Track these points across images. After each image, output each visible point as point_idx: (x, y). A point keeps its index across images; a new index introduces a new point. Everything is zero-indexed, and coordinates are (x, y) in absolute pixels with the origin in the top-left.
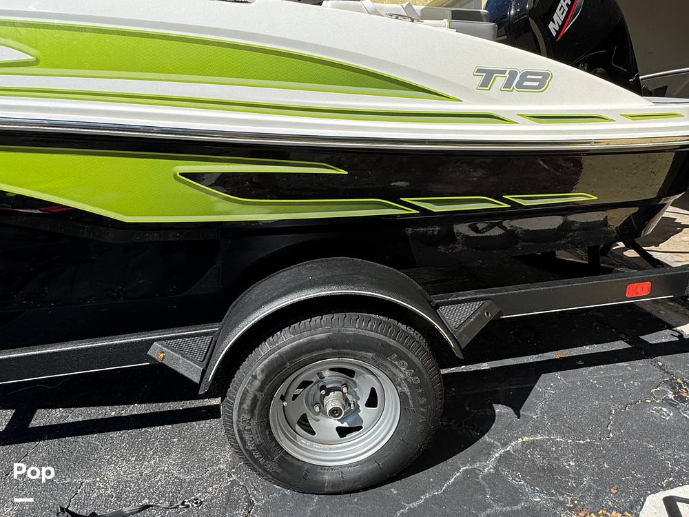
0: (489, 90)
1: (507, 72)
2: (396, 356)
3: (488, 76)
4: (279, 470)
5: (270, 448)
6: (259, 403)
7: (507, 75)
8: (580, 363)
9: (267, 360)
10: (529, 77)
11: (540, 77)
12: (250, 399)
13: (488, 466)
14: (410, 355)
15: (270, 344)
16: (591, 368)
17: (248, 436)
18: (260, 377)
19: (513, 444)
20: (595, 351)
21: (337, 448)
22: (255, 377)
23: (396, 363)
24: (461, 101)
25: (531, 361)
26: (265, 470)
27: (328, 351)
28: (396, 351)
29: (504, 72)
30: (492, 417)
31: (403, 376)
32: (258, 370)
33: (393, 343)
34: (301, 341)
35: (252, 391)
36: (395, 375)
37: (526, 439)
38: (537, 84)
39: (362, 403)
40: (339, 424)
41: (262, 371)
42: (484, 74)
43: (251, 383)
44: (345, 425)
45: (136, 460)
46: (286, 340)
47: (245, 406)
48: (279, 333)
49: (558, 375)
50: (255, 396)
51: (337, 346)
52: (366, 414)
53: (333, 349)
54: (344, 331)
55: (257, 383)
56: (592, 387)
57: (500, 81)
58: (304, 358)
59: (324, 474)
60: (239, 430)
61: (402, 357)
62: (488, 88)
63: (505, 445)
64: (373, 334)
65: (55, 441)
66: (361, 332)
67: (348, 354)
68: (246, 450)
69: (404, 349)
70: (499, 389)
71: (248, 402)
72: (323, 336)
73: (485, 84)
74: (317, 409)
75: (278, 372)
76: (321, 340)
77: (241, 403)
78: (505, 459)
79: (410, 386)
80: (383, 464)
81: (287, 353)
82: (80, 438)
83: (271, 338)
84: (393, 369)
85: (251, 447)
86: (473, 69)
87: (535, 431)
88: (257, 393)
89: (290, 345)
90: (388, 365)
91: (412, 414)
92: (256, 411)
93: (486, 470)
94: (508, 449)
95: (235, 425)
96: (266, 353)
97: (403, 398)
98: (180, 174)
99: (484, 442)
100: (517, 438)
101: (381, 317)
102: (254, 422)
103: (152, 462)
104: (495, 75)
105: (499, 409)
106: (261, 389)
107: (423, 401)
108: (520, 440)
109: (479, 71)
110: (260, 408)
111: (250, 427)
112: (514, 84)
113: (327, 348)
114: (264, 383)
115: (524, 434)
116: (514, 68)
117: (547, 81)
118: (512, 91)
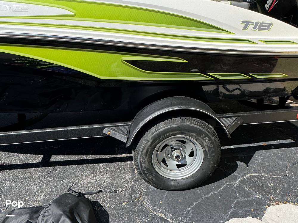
0: (247, 29)
1: (255, 23)
2: (204, 135)
3: (247, 24)
4: (154, 179)
5: (151, 170)
6: (149, 151)
7: (254, 24)
8: (273, 147)
9: (154, 134)
10: (263, 25)
11: (268, 25)
12: (146, 149)
13: (237, 184)
14: (210, 135)
15: (155, 128)
16: (278, 149)
17: (144, 164)
18: (151, 141)
19: (246, 176)
20: (279, 143)
21: (176, 173)
22: (149, 141)
23: (204, 138)
24: (235, 34)
25: (252, 146)
26: (149, 179)
27: (178, 132)
28: (204, 133)
30: (237, 166)
31: (206, 144)
32: (150, 138)
33: (203, 130)
34: (168, 127)
35: (147, 146)
36: (203, 143)
37: (251, 174)
38: (266, 28)
39: (187, 155)
40: (178, 163)
41: (152, 139)
42: (245, 23)
43: (147, 143)
44: (180, 163)
45: (93, 175)
46: (161, 127)
47: (144, 152)
48: (159, 124)
49: (264, 151)
50: (148, 148)
51: (181, 130)
52: (188, 159)
53: (180, 131)
54: (184, 124)
55: (149, 143)
56: (279, 156)
57: (251, 26)
58: (168, 134)
59: (171, 182)
60: (140, 162)
61: (207, 136)
63: (243, 176)
64: (196, 126)
65: (61, 167)
66: (191, 125)
67: (185, 134)
68: (142, 170)
69: (207, 133)
70: (239, 156)
71: (145, 151)
72: (176, 125)
73: (245, 27)
74: (170, 156)
75: (157, 139)
76: (176, 127)
77: (142, 151)
78: (243, 181)
79: (209, 148)
80: (195, 179)
81: (162, 132)
82: (70, 166)
83: (156, 126)
84: (202, 140)
85: (144, 169)
86: (241, 21)
87: (255, 172)
88: (149, 147)
89: (163, 129)
90: (201, 139)
91: (208, 159)
92: (148, 155)
93: (236, 185)
94: (244, 178)
95: (139, 160)
96: (154, 131)
97: (205, 153)
98: (124, 60)
99: (234, 175)
100: (248, 174)
101: (199, 120)
102: (146, 159)
103: (100, 176)
104: (250, 24)
105: (239, 163)
106: (150, 146)
107: (213, 154)
108: (249, 175)
109: (243, 22)
110: (149, 153)
111: (145, 161)
112: (257, 28)
113: (178, 131)
114: (152, 143)
115: (250, 173)
116: (257, 21)
117: (271, 27)
118: (256, 30)
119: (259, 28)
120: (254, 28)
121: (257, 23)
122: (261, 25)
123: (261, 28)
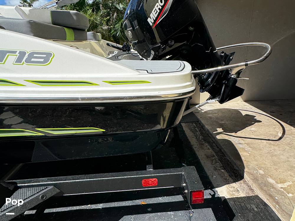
0: (4, 63)
3: (2, 55)
7: (17, 54)
11: (45, 56)
16: (152, 214)
29: (15, 52)
38: (42, 60)
57: (12, 58)
104: (8, 54)
112: (24, 60)
116: (23, 49)
117: (50, 58)
118: (22, 64)
119: (28, 61)
120: (19, 60)
121: (22, 54)
122: (31, 55)
123: (32, 60)
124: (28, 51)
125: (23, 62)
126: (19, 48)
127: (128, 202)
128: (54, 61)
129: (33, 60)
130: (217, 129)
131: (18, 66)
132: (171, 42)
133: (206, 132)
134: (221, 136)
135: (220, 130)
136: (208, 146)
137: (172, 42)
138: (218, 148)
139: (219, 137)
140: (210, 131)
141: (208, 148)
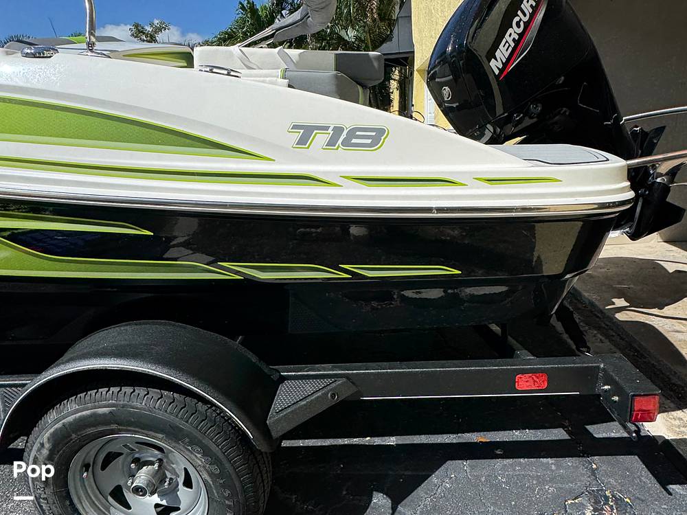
0: (308, 148)
1: (331, 128)
2: (187, 440)
3: (306, 133)
7: (330, 131)
8: (498, 452)
9: (54, 428)
10: (358, 133)
11: (374, 134)
14: (206, 441)
15: (57, 412)
17: (45, 505)
18: (47, 446)
20: (524, 438)
22: (43, 445)
23: (190, 448)
24: (274, 160)
28: (187, 434)
29: (326, 128)
31: (200, 463)
32: (45, 440)
34: (84, 413)
36: (192, 459)
38: (369, 141)
39: (180, 482)
40: (158, 501)
41: (49, 440)
42: (302, 131)
44: (164, 502)
46: (70, 410)
48: (65, 402)
49: (466, 464)
51: (121, 423)
52: (184, 494)
53: (119, 425)
55: (45, 451)
56: (498, 487)
57: (321, 139)
60: (35, 497)
61: (195, 442)
62: (307, 146)
64: (161, 414)
69: (198, 435)
70: (391, 472)
72: (105, 410)
73: (302, 141)
74: (129, 482)
75: (65, 443)
76: (104, 415)
79: (210, 474)
81: (70, 424)
83: (58, 406)
86: (289, 125)
89: (74, 417)
90: (182, 449)
91: (219, 505)
95: (32, 491)
96: (53, 420)
102: (49, 491)
104: (315, 131)
105: (377, 499)
106: (50, 458)
107: (227, 493)
109: (295, 127)
111: (45, 496)
112: (340, 142)
116: (338, 123)
117: (382, 138)
118: (337, 149)
119: (346, 143)
120: (332, 143)
121: (338, 130)
122: (352, 133)
123: (352, 142)
124: (348, 125)
125: (339, 146)
126: (333, 123)
127: (448, 435)
128: (388, 143)
129: (354, 141)
130: (614, 300)
131: (331, 153)
132: (535, 108)
133: (585, 307)
134: (627, 314)
135: (620, 302)
136: (599, 335)
137: (537, 106)
138: (622, 339)
139: (621, 316)
140: (597, 303)
141: (601, 340)
